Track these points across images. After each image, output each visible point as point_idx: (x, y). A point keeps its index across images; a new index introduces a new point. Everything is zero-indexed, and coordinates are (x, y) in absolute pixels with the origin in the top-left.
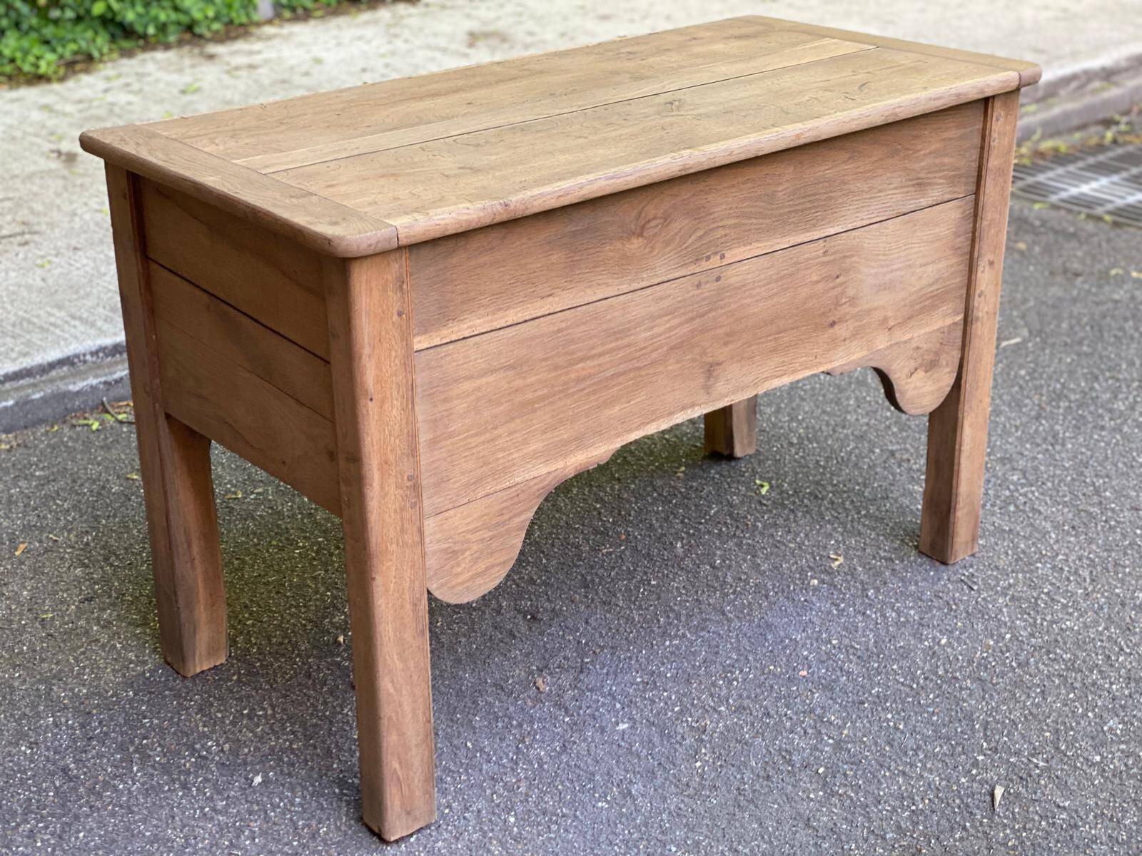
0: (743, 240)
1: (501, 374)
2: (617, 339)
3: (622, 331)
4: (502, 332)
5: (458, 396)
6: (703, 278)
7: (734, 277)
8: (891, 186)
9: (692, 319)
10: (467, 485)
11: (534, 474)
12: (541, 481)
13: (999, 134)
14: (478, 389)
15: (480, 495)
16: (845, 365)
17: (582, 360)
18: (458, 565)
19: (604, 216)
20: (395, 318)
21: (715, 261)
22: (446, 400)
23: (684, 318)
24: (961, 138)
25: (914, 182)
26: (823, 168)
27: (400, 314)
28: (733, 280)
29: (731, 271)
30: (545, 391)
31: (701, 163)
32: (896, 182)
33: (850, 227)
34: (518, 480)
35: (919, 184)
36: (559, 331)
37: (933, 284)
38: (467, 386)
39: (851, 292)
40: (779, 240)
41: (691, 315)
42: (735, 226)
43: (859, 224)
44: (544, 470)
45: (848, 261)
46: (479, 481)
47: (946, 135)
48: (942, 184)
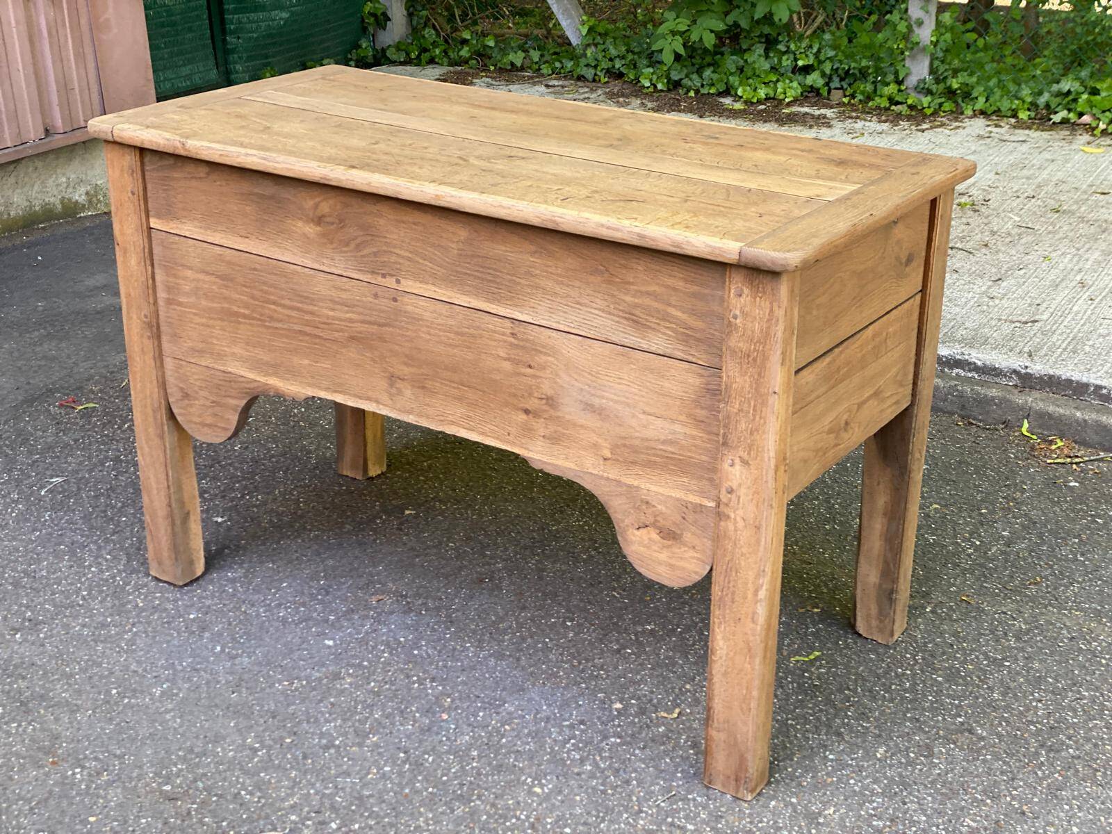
0: (418, 276)
1: (213, 279)
2: (302, 302)
3: (307, 298)
4: (212, 246)
5: (185, 278)
6: (379, 290)
7: (409, 305)
8: (594, 305)
9: (370, 323)
10: (193, 349)
11: (242, 373)
12: (248, 382)
13: (742, 312)
14: (198, 280)
15: (203, 364)
16: (545, 463)
17: (274, 303)
18: (191, 406)
19: (286, 193)
20: (130, 195)
21: (390, 282)
22: (175, 276)
23: (362, 317)
24: (694, 295)
25: (627, 316)
26: (504, 248)
27: (133, 194)
28: (409, 308)
29: (406, 299)
30: (247, 312)
31: (340, 181)
32: (600, 303)
33: (543, 323)
34: (230, 370)
35: (634, 321)
36: (255, 269)
37: (664, 442)
38: (189, 273)
39: (547, 389)
40: (458, 296)
41: (368, 318)
42: (409, 259)
43: (554, 325)
44: (251, 376)
45: (544, 358)
46: (201, 352)
47: (671, 282)
48: (670, 336)
